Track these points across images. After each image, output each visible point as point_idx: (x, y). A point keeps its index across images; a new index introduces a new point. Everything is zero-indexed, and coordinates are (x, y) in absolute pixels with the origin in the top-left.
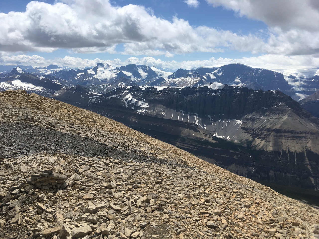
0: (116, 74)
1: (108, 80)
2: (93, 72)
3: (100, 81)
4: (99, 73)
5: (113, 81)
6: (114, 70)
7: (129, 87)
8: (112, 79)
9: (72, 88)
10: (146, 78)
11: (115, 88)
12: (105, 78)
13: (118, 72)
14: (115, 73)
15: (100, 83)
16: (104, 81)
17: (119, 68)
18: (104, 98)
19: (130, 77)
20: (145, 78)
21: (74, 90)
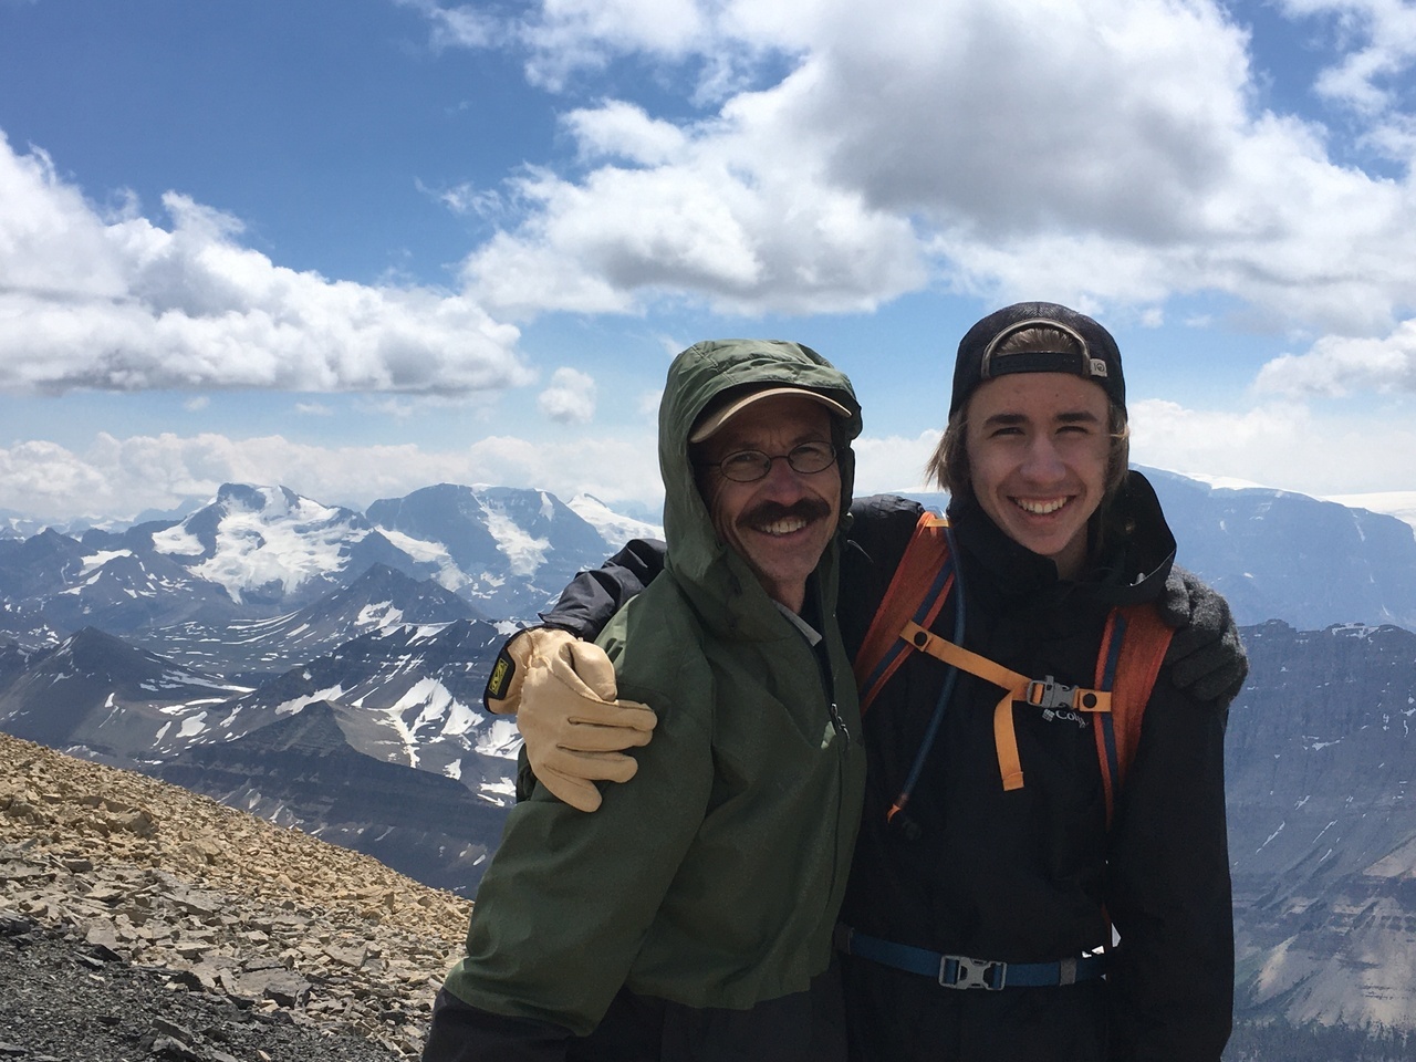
0: (342, 553)
1: (290, 588)
2: (189, 545)
3: (237, 598)
4: (228, 548)
5: (322, 600)
6: (331, 523)
7: (426, 631)
8: (316, 583)
9: (44, 653)
10: (542, 569)
11: (336, 641)
12: (272, 575)
13: (358, 539)
14: (332, 542)
15: (233, 613)
16: (265, 597)
17: (358, 514)
18: (259, 710)
19: (433, 566)
20: (529, 570)
21: (62, 665)
